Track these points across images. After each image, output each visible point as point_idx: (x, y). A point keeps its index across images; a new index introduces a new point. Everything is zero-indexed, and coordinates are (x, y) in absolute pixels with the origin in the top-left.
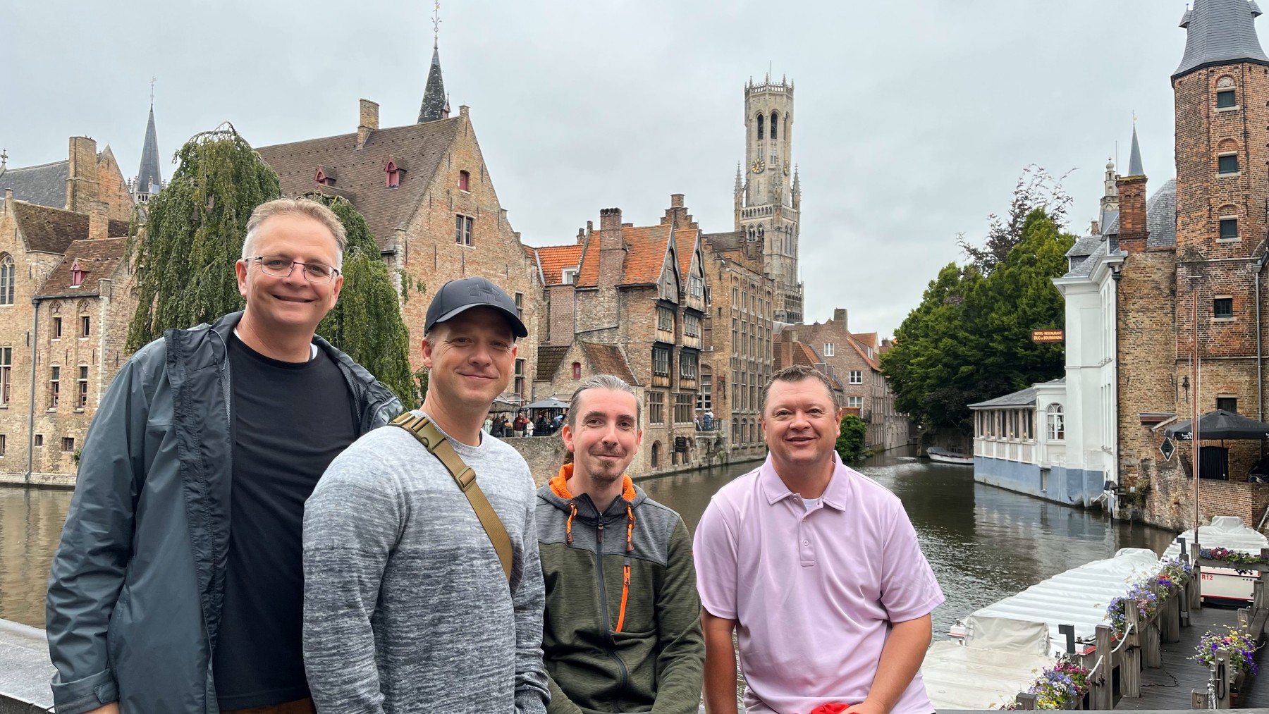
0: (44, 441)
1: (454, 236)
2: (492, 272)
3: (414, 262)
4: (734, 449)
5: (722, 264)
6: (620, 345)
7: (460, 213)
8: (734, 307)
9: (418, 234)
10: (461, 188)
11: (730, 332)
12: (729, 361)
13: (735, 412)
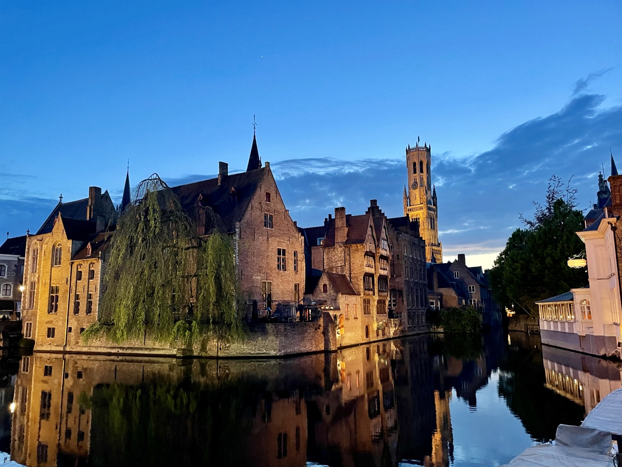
0: (72, 330)
1: (263, 224)
2: (282, 240)
3: (244, 237)
4: (409, 327)
5: (398, 233)
6: (347, 275)
7: (266, 213)
8: (405, 254)
9: (246, 223)
10: (266, 201)
11: (404, 267)
12: (404, 282)
13: (409, 308)
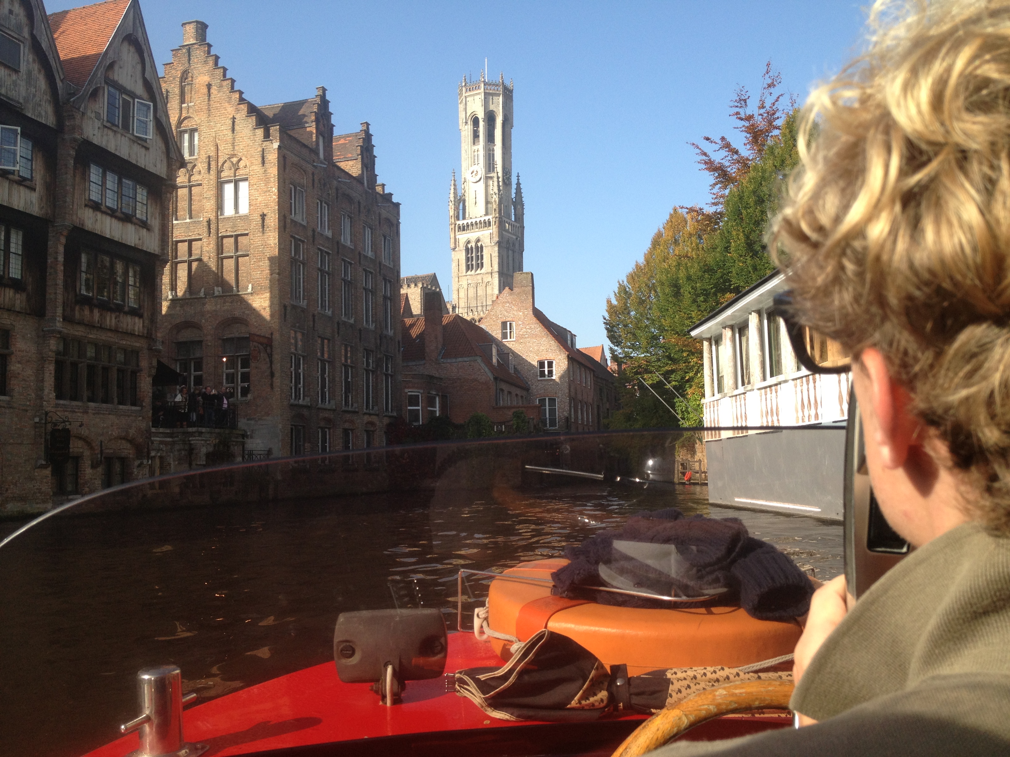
5: (267, 136)
11: (285, 259)
13: (301, 402)
